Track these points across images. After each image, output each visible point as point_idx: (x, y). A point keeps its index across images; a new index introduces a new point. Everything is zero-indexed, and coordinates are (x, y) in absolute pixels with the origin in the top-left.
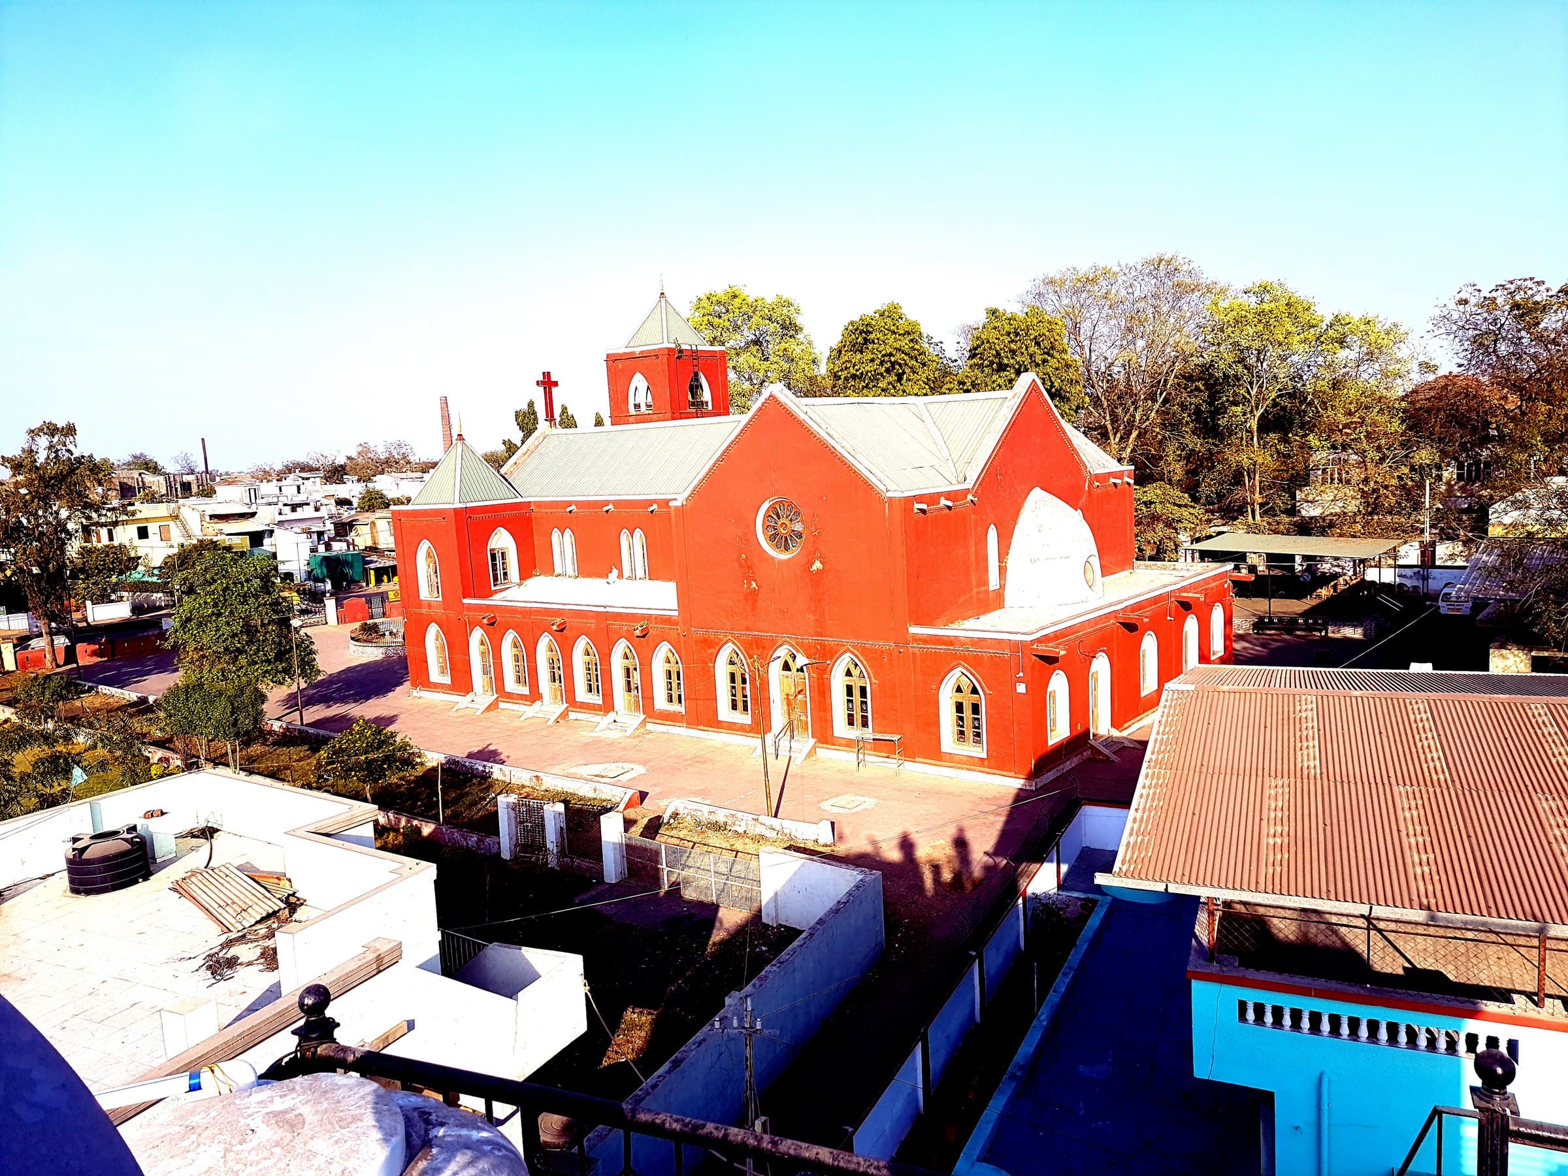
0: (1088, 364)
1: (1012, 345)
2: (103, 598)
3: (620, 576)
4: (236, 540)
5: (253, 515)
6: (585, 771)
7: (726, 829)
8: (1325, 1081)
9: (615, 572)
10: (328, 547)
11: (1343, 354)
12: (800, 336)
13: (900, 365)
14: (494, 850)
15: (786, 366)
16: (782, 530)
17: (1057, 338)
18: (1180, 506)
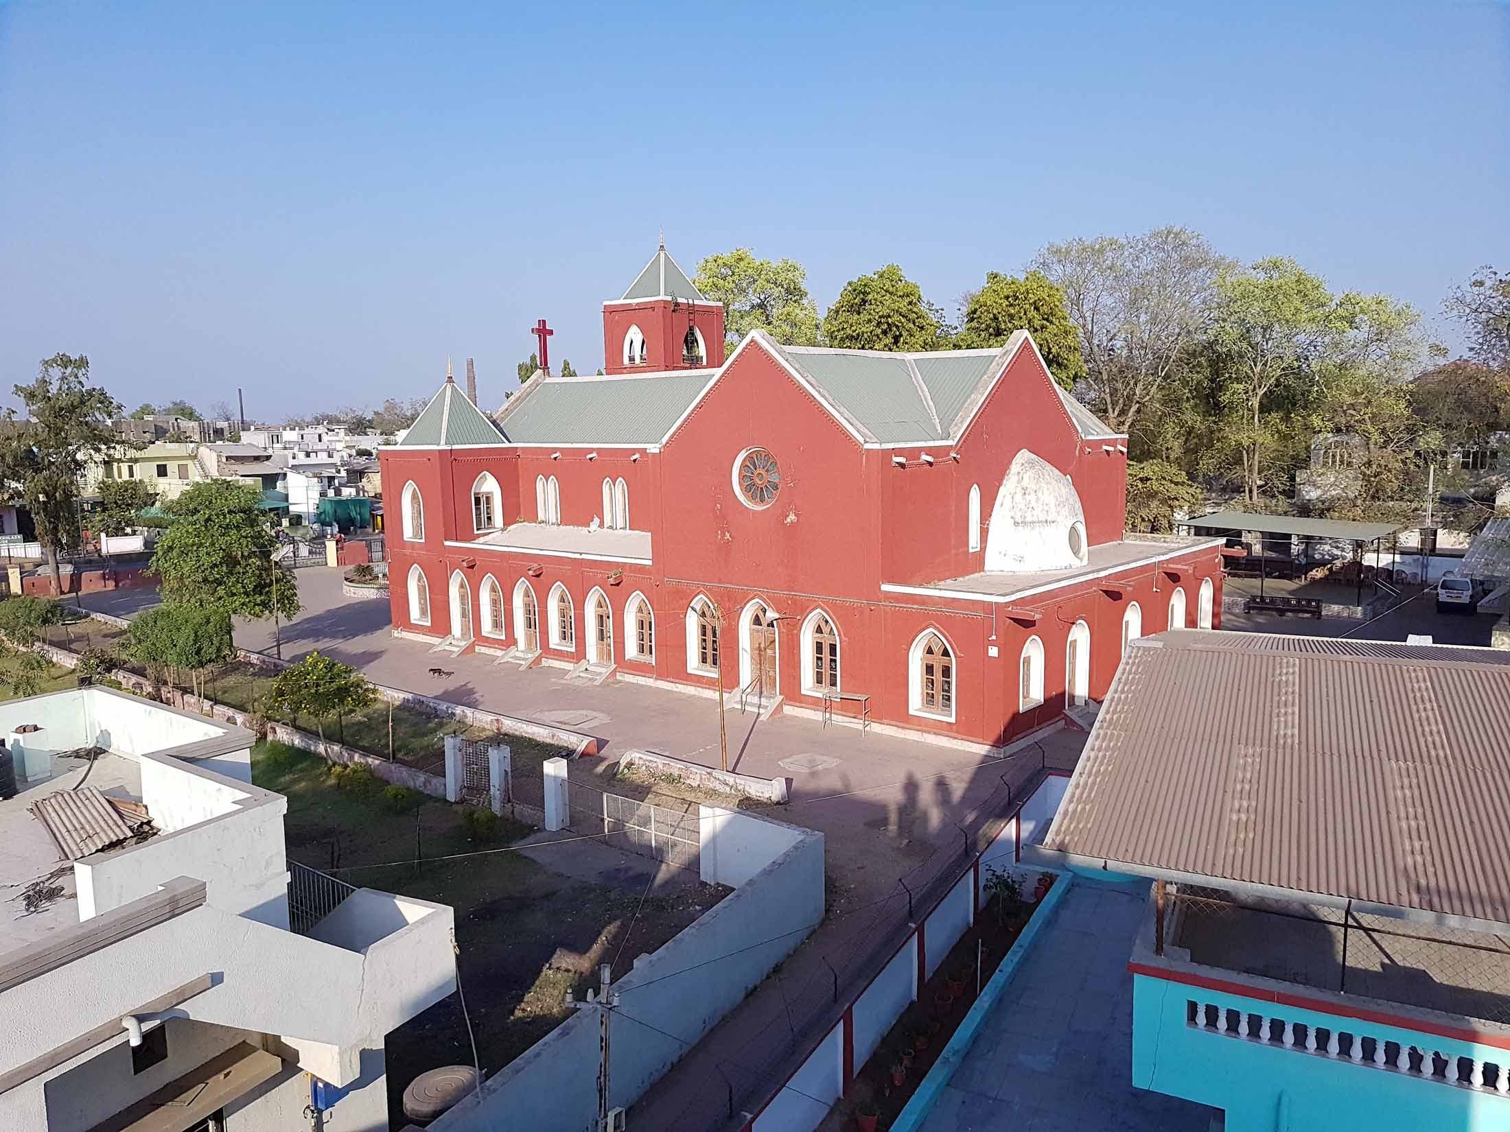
0: (1089, 335)
1: (1010, 309)
2: (118, 531)
3: (601, 525)
4: (249, 481)
5: (268, 458)
6: (548, 717)
7: (679, 782)
8: (1285, 1100)
9: (597, 520)
10: (338, 492)
11: (1351, 333)
12: (805, 301)
13: (897, 327)
14: (440, 791)
15: (788, 329)
16: (757, 480)
17: (1057, 303)
18: (1176, 484)
